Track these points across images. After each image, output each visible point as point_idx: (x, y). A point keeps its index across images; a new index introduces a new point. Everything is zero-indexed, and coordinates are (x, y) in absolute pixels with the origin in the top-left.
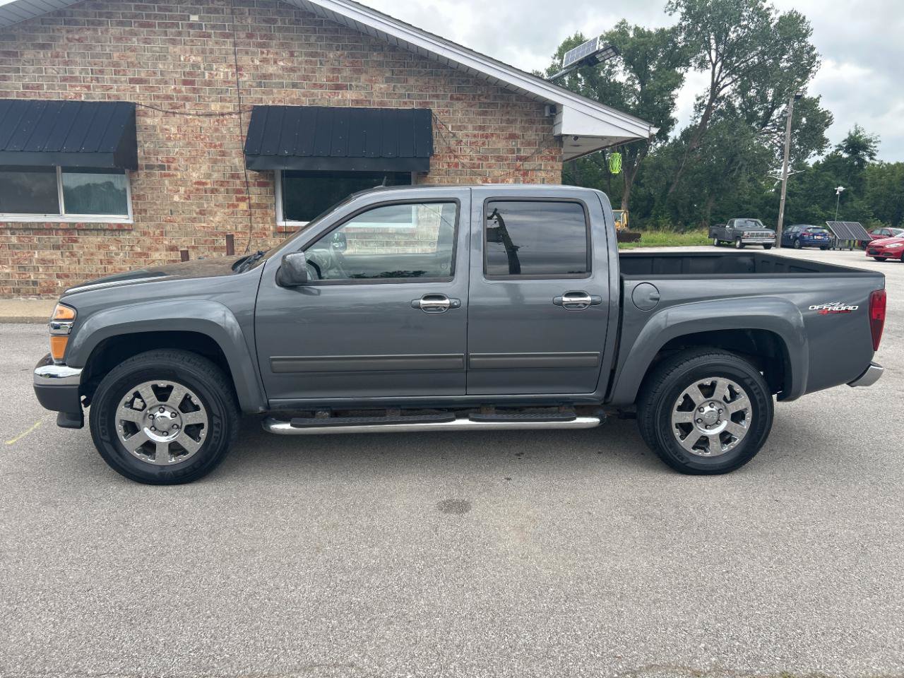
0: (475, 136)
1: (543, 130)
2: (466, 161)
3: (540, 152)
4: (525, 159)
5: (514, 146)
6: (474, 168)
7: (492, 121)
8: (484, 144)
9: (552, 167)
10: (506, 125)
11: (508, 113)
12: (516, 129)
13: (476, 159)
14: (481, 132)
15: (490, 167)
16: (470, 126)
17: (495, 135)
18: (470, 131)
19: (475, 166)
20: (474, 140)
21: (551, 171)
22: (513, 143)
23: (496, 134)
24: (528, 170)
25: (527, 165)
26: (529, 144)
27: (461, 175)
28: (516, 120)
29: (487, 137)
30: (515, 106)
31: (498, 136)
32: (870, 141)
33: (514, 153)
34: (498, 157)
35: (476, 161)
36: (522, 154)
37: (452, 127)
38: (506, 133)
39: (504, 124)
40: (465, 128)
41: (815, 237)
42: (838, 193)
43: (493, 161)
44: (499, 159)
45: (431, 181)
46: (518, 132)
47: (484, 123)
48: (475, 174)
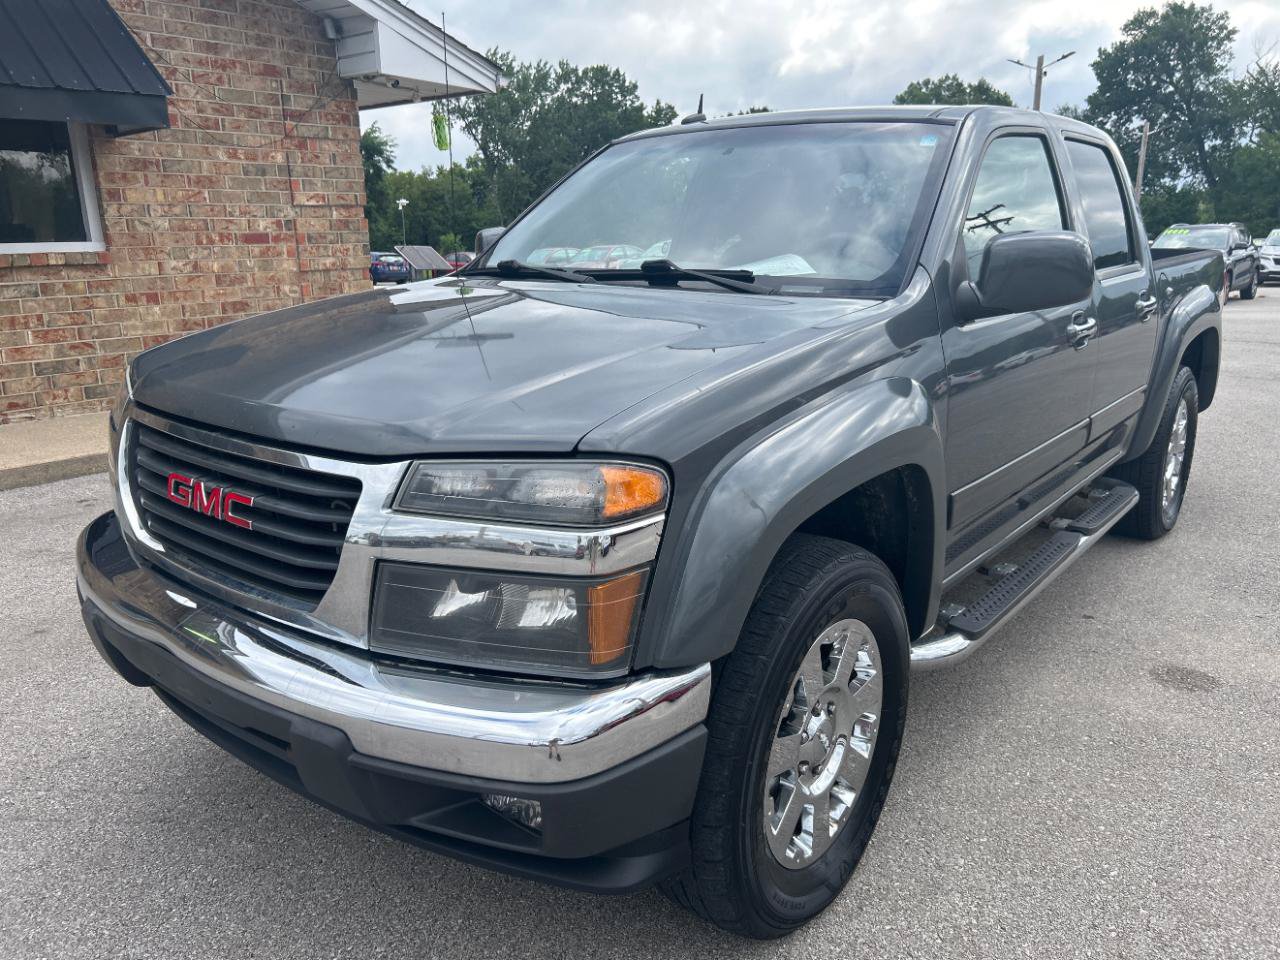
0: (200, 63)
1: (321, 64)
2: (190, 112)
3: (323, 106)
4: (300, 116)
5: (277, 90)
6: (208, 128)
7: (231, 37)
8: (220, 79)
9: (346, 135)
10: (255, 47)
11: (256, 23)
12: (274, 56)
13: (210, 111)
14: (211, 56)
15: (238, 128)
16: (189, 41)
17: (238, 65)
18: (190, 52)
19: (210, 123)
20: (199, 70)
21: (343, 141)
22: (274, 85)
23: (240, 63)
24: (305, 138)
25: (304, 129)
26: (301, 88)
27: (185, 140)
28: (271, 40)
29: (224, 68)
30: (267, 10)
31: (245, 67)
32: (386, 143)
33: (277, 103)
34: (251, 109)
35: (209, 114)
36: (293, 107)
37: (153, 39)
38: (257, 63)
39: (252, 45)
40: (180, 44)
41: (391, 268)
42: (400, 208)
43: (242, 117)
44: (254, 113)
45: (124, 150)
46: (278, 63)
47: (215, 38)
48: (212, 140)
